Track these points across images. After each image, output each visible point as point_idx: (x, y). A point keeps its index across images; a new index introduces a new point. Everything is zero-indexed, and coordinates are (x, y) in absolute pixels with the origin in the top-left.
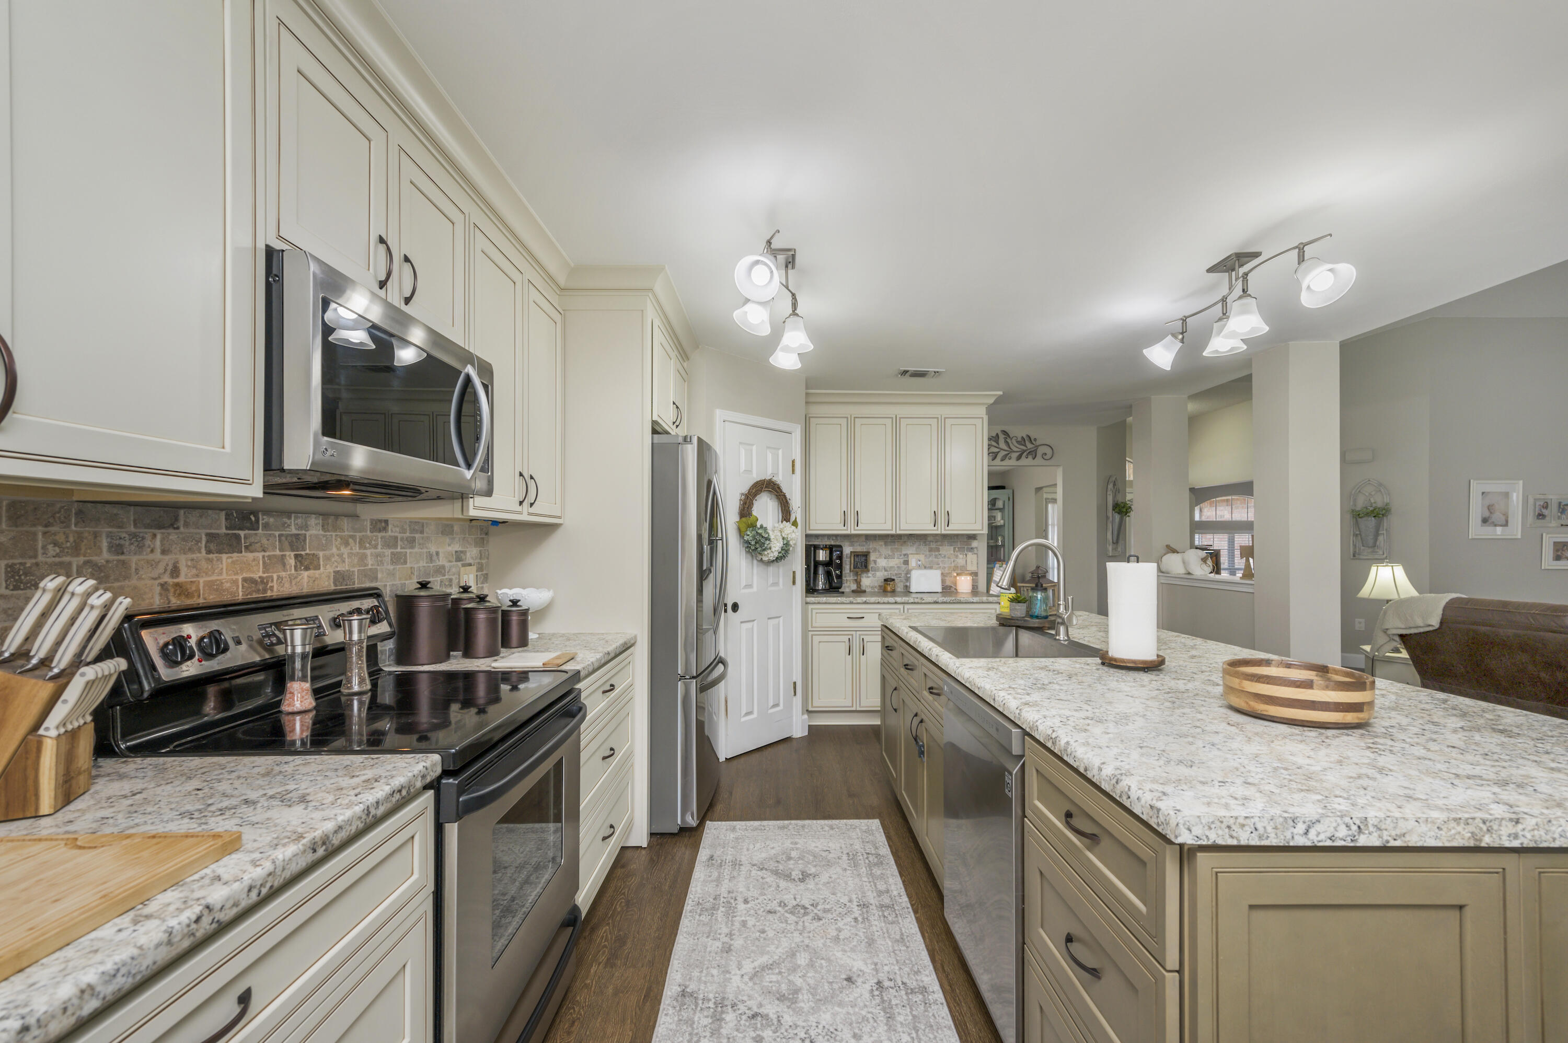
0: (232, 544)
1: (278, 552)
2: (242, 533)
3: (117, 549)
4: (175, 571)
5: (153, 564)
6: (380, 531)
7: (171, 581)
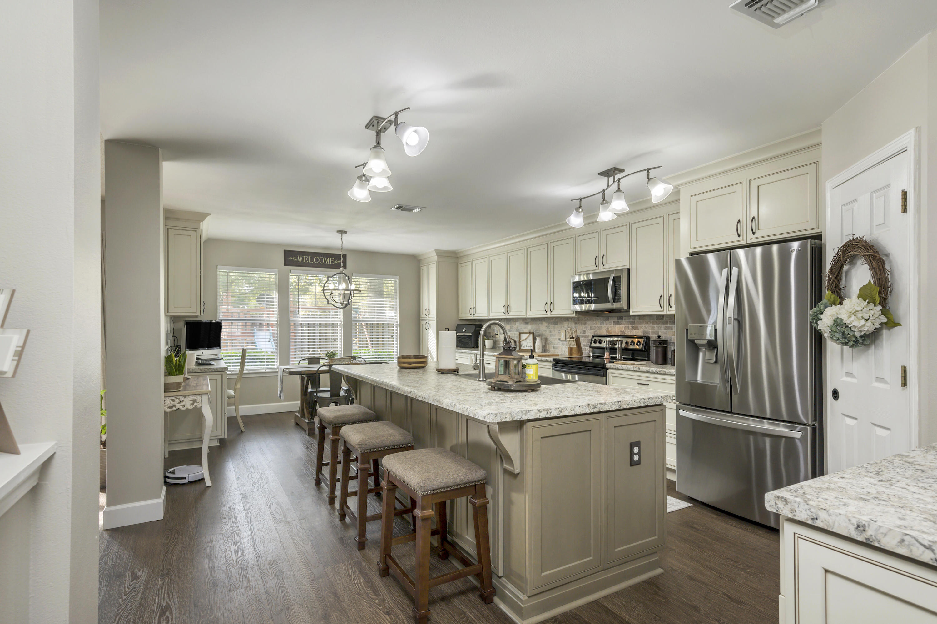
0: (618, 324)
1: (627, 325)
2: (620, 321)
3: (601, 324)
4: (608, 328)
5: (605, 327)
6: (660, 319)
7: (607, 330)
